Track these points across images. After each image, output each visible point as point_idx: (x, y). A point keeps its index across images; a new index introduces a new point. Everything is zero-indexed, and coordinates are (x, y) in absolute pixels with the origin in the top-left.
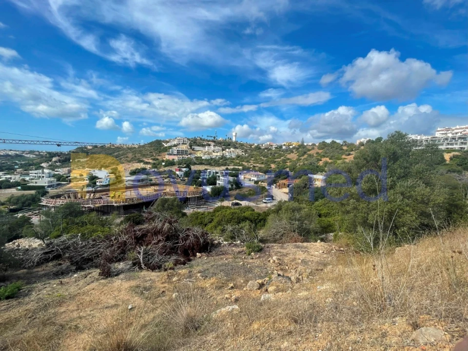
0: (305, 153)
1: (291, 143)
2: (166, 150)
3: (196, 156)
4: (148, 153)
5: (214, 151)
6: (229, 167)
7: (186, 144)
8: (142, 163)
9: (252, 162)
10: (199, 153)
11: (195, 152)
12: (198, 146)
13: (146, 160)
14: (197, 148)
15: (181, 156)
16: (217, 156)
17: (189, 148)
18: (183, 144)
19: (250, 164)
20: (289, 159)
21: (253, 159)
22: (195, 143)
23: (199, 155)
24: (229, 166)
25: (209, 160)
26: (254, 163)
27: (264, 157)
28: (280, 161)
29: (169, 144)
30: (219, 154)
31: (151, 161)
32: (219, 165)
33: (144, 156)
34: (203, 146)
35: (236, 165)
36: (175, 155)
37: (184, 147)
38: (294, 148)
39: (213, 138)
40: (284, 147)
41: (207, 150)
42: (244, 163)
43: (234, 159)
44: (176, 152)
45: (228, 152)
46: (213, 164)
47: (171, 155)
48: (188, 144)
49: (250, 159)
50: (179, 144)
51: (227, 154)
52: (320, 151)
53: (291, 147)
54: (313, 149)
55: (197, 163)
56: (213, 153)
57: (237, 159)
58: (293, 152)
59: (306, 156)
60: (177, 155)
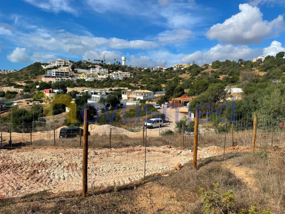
0: (199, 72)
1: (181, 65)
2: (44, 72)
3: (79, 78)
4: (24, 76)
5: (99, 74)
6: (113, 89)
7: (68, 66)
8: (13, 87)
9: (139, 82)
10: (82, 75)
11: (77, 74)
12: (82, 68)
13: (19, 84)
14: (80, 70)
15: (59, 78)
16: (102, 78)
17: (71, 70)
18: (64, 66)
19: (137, 85)
20: (181, 79)
21: (141, 80)
22: (78, 65)
23: (82, 78)
24: (113, 87)
25: (92, 82)
26: (142, 84)
27: (153, 78)
28: (172, 81)
29: (48, 67)
30: (104, 77)
31: (24, 84)
32: (102, 87)
33: (18, 79)
34: (88, 68)
35: (121, 87)
36: (53, 77)
37: (65, 69)
38: (186, 69)
39: (101, 62)
40: (175, 69)
41: (91, 73)
42: (130, 84)
43: (120, 80)
44: (55, 74)
45: (114, 74)
46: (96, 86)
47: (49, 77)
48: (70, 66)
49: (138, 80)
50: (60, 66)
51: (114, 77)
52: (215, 70)
53: (182, 69)
54: (207, 68)
55: (78, 85)
56: (98, 76)
57: (124, 81)
58: (185, 73)
59: (200, 75)
60: (56, 77)
